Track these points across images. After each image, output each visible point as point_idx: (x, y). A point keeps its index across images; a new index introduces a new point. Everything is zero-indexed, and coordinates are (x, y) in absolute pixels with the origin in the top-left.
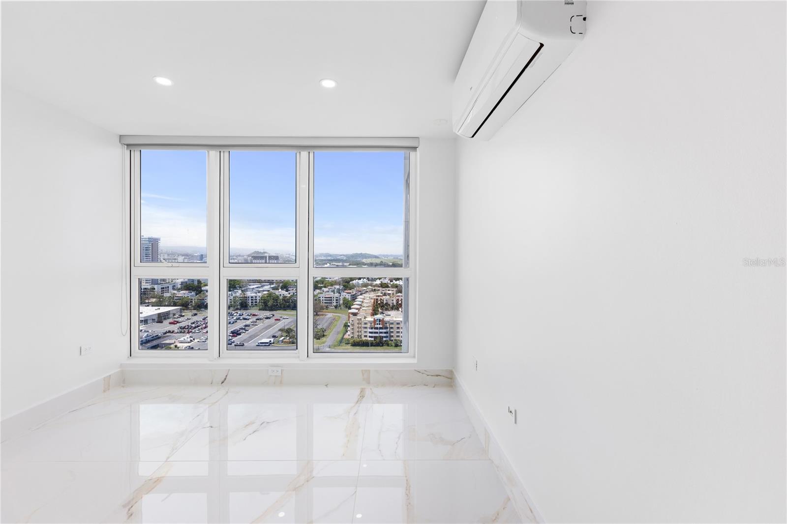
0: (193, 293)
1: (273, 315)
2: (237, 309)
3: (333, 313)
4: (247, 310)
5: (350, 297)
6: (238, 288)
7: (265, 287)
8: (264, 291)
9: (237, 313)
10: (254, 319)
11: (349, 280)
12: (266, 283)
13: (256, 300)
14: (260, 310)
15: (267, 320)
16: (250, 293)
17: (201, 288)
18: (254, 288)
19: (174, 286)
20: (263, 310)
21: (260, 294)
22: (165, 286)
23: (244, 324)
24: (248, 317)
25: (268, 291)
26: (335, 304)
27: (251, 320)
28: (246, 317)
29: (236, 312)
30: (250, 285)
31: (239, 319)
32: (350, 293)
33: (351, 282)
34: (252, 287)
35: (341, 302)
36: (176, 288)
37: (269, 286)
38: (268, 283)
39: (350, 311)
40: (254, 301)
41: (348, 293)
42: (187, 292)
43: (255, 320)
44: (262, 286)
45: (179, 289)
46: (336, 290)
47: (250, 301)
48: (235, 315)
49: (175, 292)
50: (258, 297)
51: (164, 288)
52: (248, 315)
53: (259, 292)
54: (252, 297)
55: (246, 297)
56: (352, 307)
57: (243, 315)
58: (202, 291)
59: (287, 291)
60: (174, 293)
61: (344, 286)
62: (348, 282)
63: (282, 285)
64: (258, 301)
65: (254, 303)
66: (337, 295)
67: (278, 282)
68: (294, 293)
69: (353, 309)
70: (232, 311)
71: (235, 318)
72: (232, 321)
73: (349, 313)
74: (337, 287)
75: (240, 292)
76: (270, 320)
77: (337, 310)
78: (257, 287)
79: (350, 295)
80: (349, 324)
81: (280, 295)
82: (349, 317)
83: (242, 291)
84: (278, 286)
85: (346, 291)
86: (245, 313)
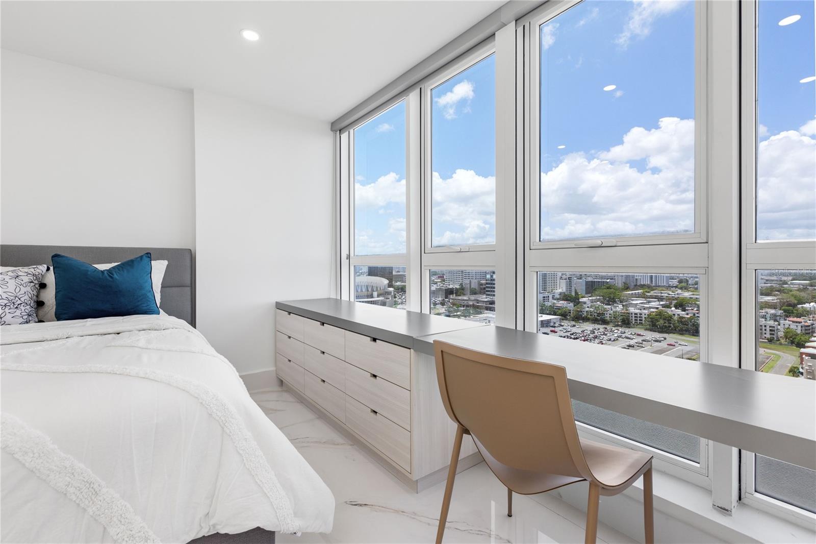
0: (572, 304)
1: (665, 339)
2: (618, 326)
3: (764, 348)
4: (629, 328)
5: (799, 328)
6: (619, 303)
7: (652, 303)
8: (650, 308)
9: (618, 330)
10: (640, 339)
11: (796, 302)
12: (652, 298)
13: (642, 317)
14: (646, 329)
15: (657, 344)
16: (633, 308)
17: (578, 299)
18: (637, 304)
19: (554, 296)
20: (651, 331)
21: (646, 312)
22: (546, 296)
23: (628, 344)
24: (632, 336)
25: (657, 308)
26: (768, 336)
27: (636, 341)
28: (629, 336)
29: (616, 328)
30: (632, 300)
31: (620, 337)
32: (800, 323)
33: (798, 306)
34: (634, 302)
35: (781, 334)
36: (555, 297)
37: (657, 303)
38: (655, 298)
39: (803, 350)
40: (638, 319)
41: (793, 322)
42: (566, 302)
43: (641, 341)
44: (649, 302)
45: (558, 299)
46: (768, 316)
47: (634, 318)
48: (616, 331)
49: (555, 301)
50: (643, 315)
51: (545, 297)
52: (631, 334)
53: (644, 309)
54: (635, 314)
55: (629, 313)
56: (807, 344)
57: (625, 333)
58: (579, 302)
59: (684, 310)
60: (554, 303)
61: (785, 311)
62: (794, 306)
63: (677, 303)
64: (644, 319)
65: (639, 322)
66: (772, 323)
67: (669, 299)
68: (694, 314)
69: (811, 349)
70: (612, 327)
71: (616, 335)
72: (613, 338)
73: (802, 354)
74: (773, 311)
75: (621, 306)
76: (660, 343)
77: (772, 346)
78: (642, 303)
79: (800, 325)
80: (801, 370)
81: (674, 315)
82: (802, 360)
83: (623, 306)
84: (671, 303)
85: (791, 319)
86: (628, 332)
